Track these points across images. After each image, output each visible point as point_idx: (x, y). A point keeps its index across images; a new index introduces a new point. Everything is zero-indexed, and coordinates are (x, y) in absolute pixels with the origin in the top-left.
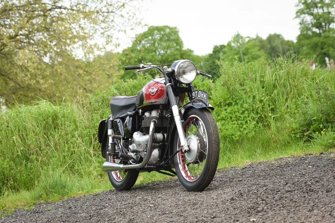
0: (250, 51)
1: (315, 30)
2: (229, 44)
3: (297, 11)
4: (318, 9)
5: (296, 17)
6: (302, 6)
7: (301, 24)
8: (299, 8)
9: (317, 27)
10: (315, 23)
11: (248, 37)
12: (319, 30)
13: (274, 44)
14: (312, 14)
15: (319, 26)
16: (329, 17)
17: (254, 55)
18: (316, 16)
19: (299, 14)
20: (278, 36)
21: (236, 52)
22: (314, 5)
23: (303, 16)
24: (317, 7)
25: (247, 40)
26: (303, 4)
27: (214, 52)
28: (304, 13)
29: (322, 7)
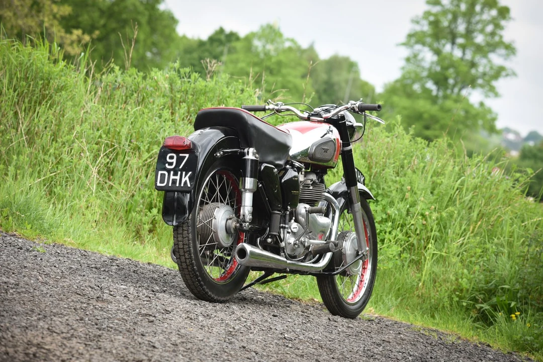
0: (284, 71)
1: (430, 85)
2: (248, 39)
3: (413, 32)
4: (456, 48)
5: (404, 44)
6: (426, 27)
7: (408, 60)
8: (418, 28)
9: (437, 83)
10: (436, 73)
11: (292, 40)
12: (438, 90)
13: (336, 78)
14: (437, 52)
15: (441, 81)
16: (468, 72)
17: (289, 82)
18: (445, 58)
19: (413, 40)
20: (351, 66)
21: (256, 60)
22: (449, 37)
23: (418, 47)
24: (453, 43)
25: (287, 44)
26: (431, 23)
27: (212, 39)
28: (424, 44)
29: (463, 47)
